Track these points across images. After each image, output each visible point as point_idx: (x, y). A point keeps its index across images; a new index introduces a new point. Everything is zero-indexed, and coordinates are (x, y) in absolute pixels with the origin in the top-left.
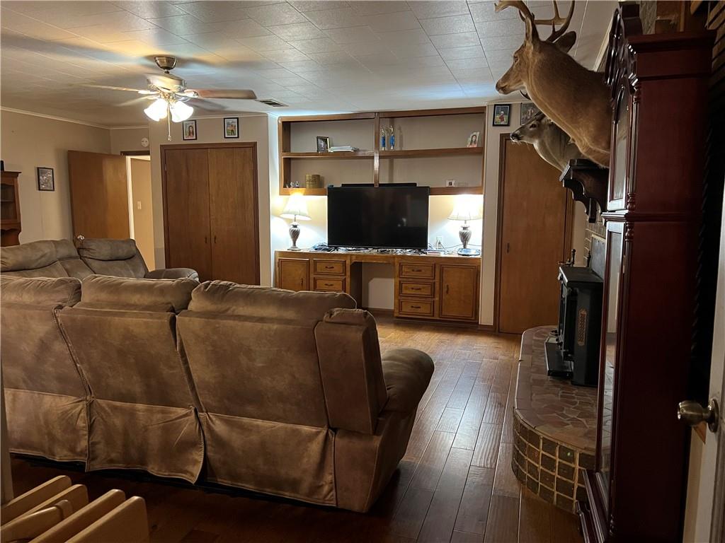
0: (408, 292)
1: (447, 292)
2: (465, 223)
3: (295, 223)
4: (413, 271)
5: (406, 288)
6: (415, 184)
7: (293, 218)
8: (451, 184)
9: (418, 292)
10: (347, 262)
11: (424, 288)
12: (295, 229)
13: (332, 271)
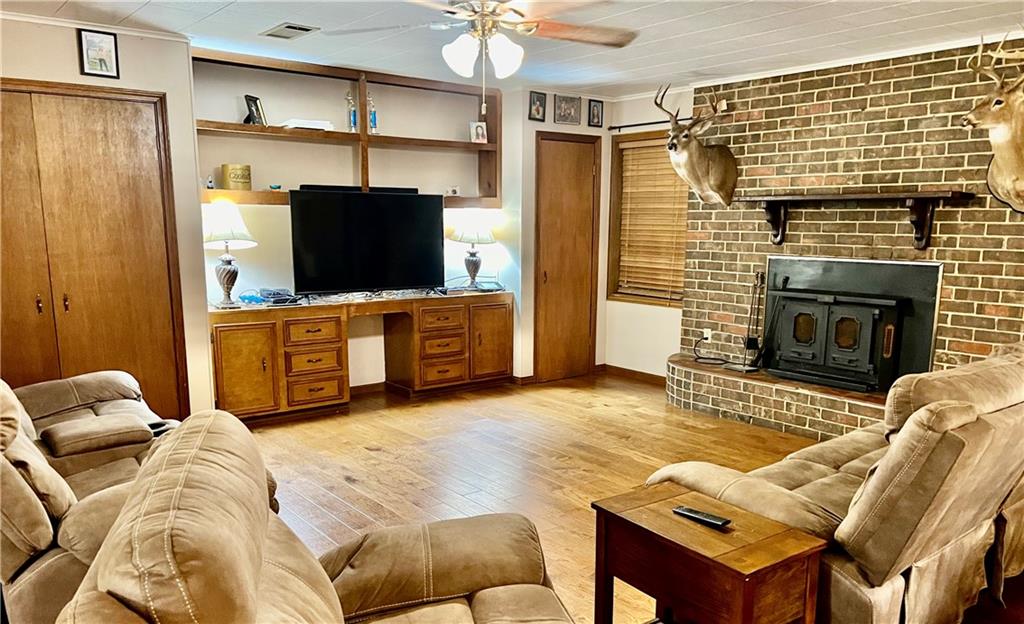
0: (433, 351)
1: (480, 344)
2: (473, 247)
3: (228, 257)
4: (439, 319)
5: (431, 347)
6: (416, 190)
7: (224, 248)
8: (454, 192)
9: (446, 350)
10: (342, 319)
11: (452, 342)
12: (229, 267)
13: (319, 336)
